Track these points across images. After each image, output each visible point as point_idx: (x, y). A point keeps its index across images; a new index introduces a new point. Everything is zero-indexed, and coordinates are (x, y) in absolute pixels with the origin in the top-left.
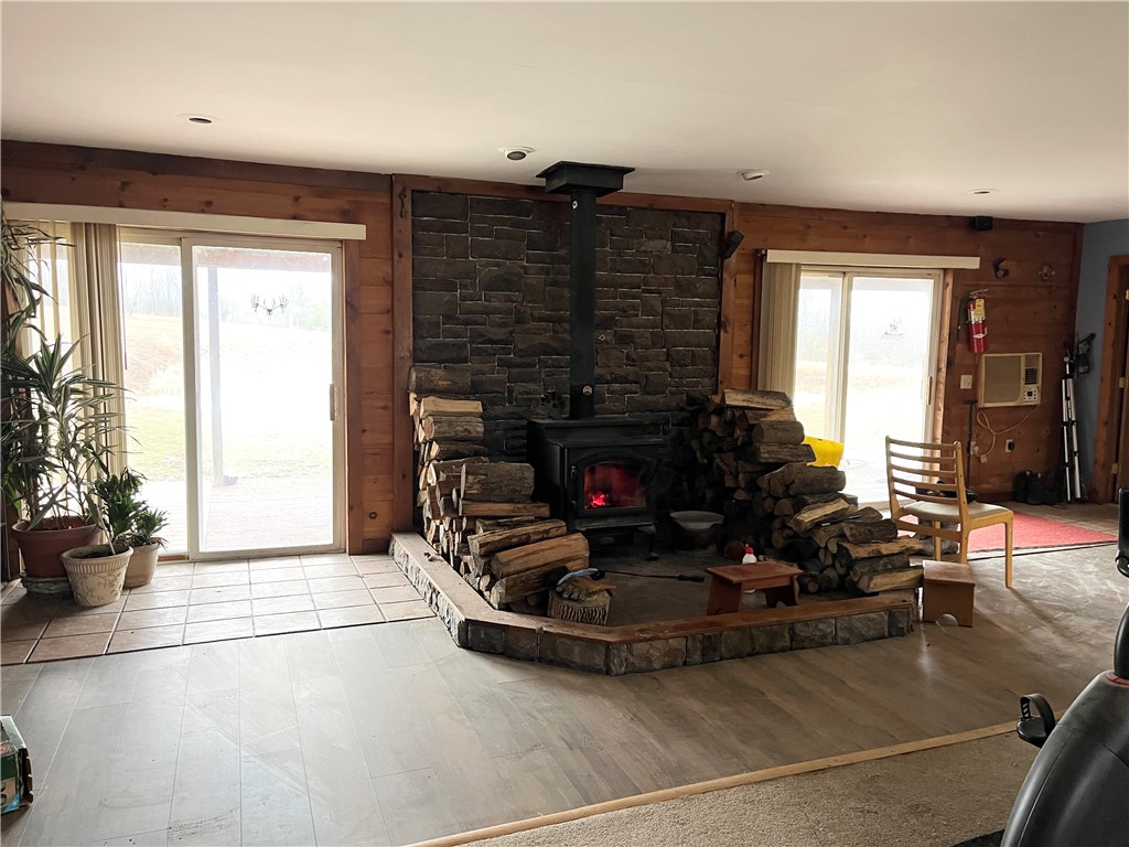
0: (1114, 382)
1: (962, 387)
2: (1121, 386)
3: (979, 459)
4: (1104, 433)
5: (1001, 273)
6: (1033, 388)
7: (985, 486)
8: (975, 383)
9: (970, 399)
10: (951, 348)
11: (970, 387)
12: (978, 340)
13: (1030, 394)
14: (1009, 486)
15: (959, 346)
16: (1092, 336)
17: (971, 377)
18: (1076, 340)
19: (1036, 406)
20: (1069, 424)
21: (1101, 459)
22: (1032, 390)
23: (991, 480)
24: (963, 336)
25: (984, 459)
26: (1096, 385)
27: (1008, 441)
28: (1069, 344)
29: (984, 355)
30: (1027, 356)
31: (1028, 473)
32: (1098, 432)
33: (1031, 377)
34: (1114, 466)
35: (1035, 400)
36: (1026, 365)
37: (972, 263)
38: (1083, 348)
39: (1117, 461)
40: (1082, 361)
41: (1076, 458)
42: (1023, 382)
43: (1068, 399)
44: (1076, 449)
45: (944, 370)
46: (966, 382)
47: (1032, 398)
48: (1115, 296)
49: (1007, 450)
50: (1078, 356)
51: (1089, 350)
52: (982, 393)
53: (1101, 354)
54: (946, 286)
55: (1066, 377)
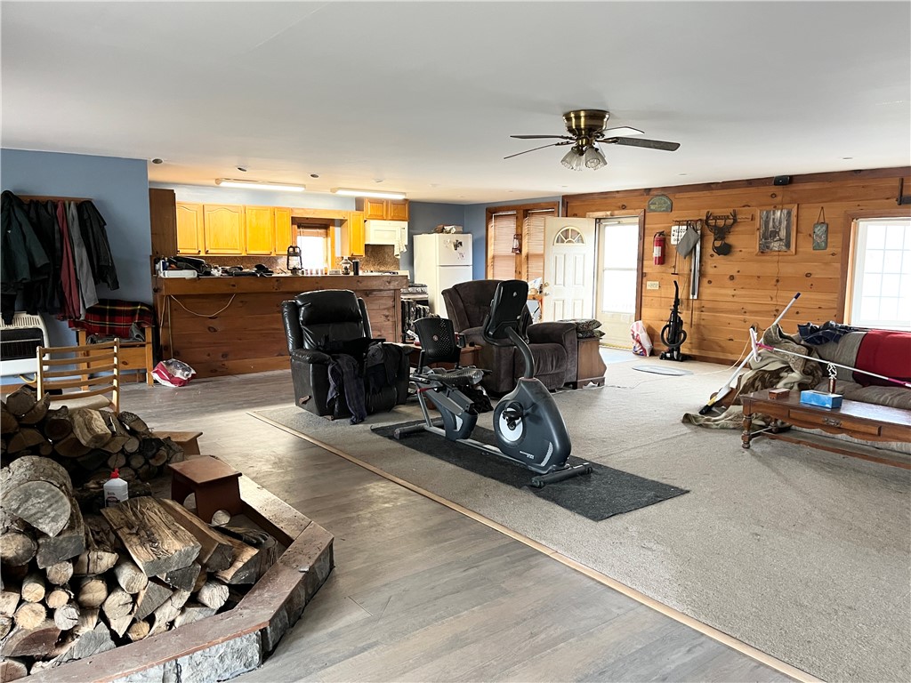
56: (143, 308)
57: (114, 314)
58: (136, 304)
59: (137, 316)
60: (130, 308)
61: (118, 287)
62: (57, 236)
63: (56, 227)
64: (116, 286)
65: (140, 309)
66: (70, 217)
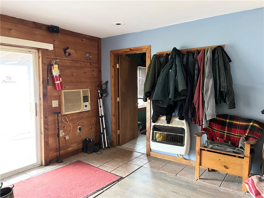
0: (116, 99)
1: (53, 106)
2: (118, 100)
3: (65, 138)
4: (114, 119)
5: (67, 54)
6: (87, 103)
7: (69, 149)
8: (60, 104)
9: (57, 111)
10: (45, 88)
11: (58, 106)
12: (58, 84)
13: (86, 106)
14: (81, 146)
15: (50, 87)
16: (107, 82)
17: (58, 101)
18: (102, 83)
19: (89, 111)
20: (102, 116)
21: (114, 130)
22: (87, 104)
23: (73, 145)
24: (50, 82)
25: (67, 138)
26: (110, 100)
27: (78, 127)
28: (100, 85)
29: (63, 91)
30: (83, 91)
31: (88, 139)
32: (112, 119)
33: (85, 99)
34: (118, 132)
35: (88, 108)
36: (83, 94)
37: (50, 47)
38: (104, 87)
39: (119, 129)
40: (104, 92)
41: (105, 130)
42: (82, 101)
43: (101, 107)
44: (104, 127)
45: (42, 99)
46: (55, 104)
47: (87, 108)
48: (113, 66)
49: (78, 131)
50: (103, 90)
51: (106, 88)
52: (63, 108)
53: (110, 88)
54: (39, 57)
55: (99, 98)
56: (255, 124)
57: (231, 126)
58: (249, 120)
59: (248, 130)
60: (244, 124)
61: (235, 108)
62: (196, 72)
63: (196, 66)
64: (233, 105)
65: (252, 126)
66: (206, 59)
